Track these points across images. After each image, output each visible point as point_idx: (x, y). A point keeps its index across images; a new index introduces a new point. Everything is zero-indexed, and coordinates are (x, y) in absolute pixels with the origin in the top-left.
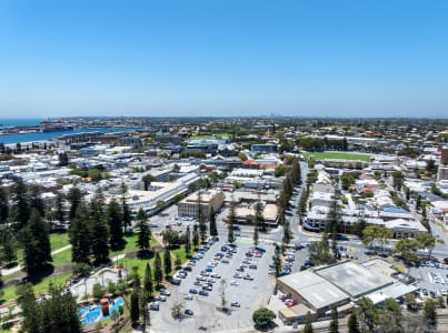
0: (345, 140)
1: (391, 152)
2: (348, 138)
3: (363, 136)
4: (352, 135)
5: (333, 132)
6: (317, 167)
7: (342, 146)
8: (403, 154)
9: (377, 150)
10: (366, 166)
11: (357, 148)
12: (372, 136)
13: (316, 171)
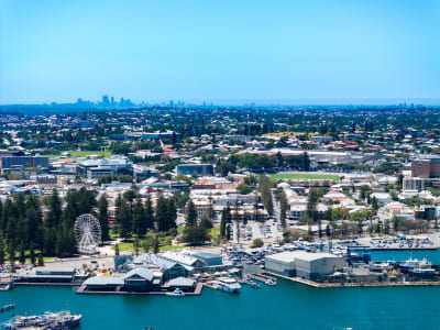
0: (306, 156)
1: (365, 169)
2: (310, 153)
3: (331, 149)
4: (313, 147)
5: (283, 143)
6: (279, 185)
7: (302, 163)
8: (380, 172)
9: (348, 168)
10: (334, 183)
11: (322, 166)
12: (344, 149)
13: (281, 188)
